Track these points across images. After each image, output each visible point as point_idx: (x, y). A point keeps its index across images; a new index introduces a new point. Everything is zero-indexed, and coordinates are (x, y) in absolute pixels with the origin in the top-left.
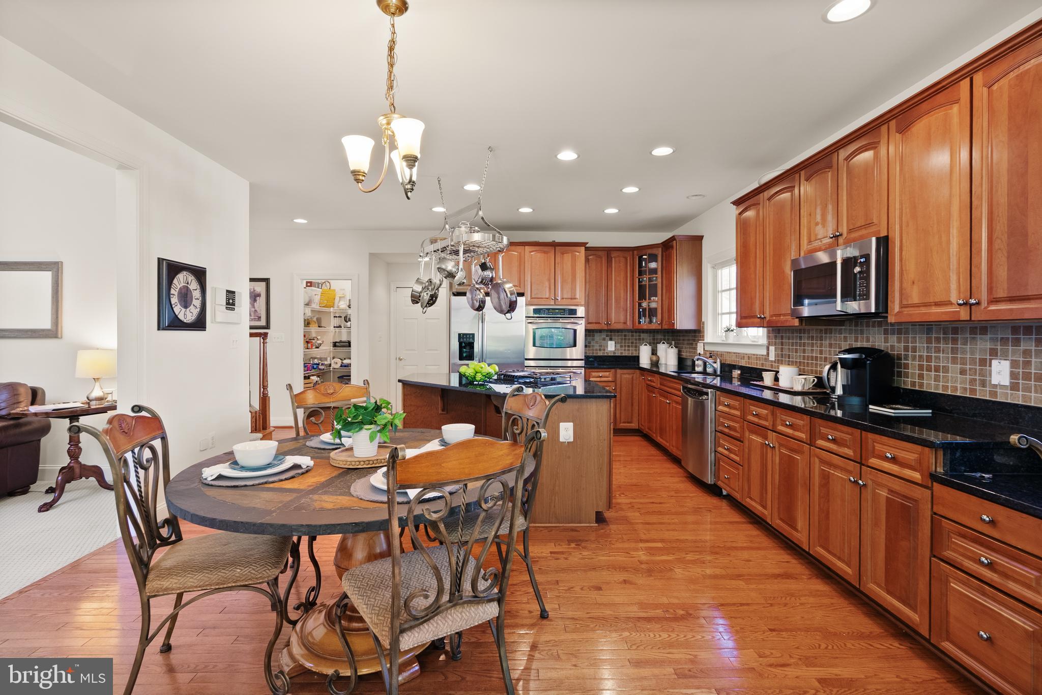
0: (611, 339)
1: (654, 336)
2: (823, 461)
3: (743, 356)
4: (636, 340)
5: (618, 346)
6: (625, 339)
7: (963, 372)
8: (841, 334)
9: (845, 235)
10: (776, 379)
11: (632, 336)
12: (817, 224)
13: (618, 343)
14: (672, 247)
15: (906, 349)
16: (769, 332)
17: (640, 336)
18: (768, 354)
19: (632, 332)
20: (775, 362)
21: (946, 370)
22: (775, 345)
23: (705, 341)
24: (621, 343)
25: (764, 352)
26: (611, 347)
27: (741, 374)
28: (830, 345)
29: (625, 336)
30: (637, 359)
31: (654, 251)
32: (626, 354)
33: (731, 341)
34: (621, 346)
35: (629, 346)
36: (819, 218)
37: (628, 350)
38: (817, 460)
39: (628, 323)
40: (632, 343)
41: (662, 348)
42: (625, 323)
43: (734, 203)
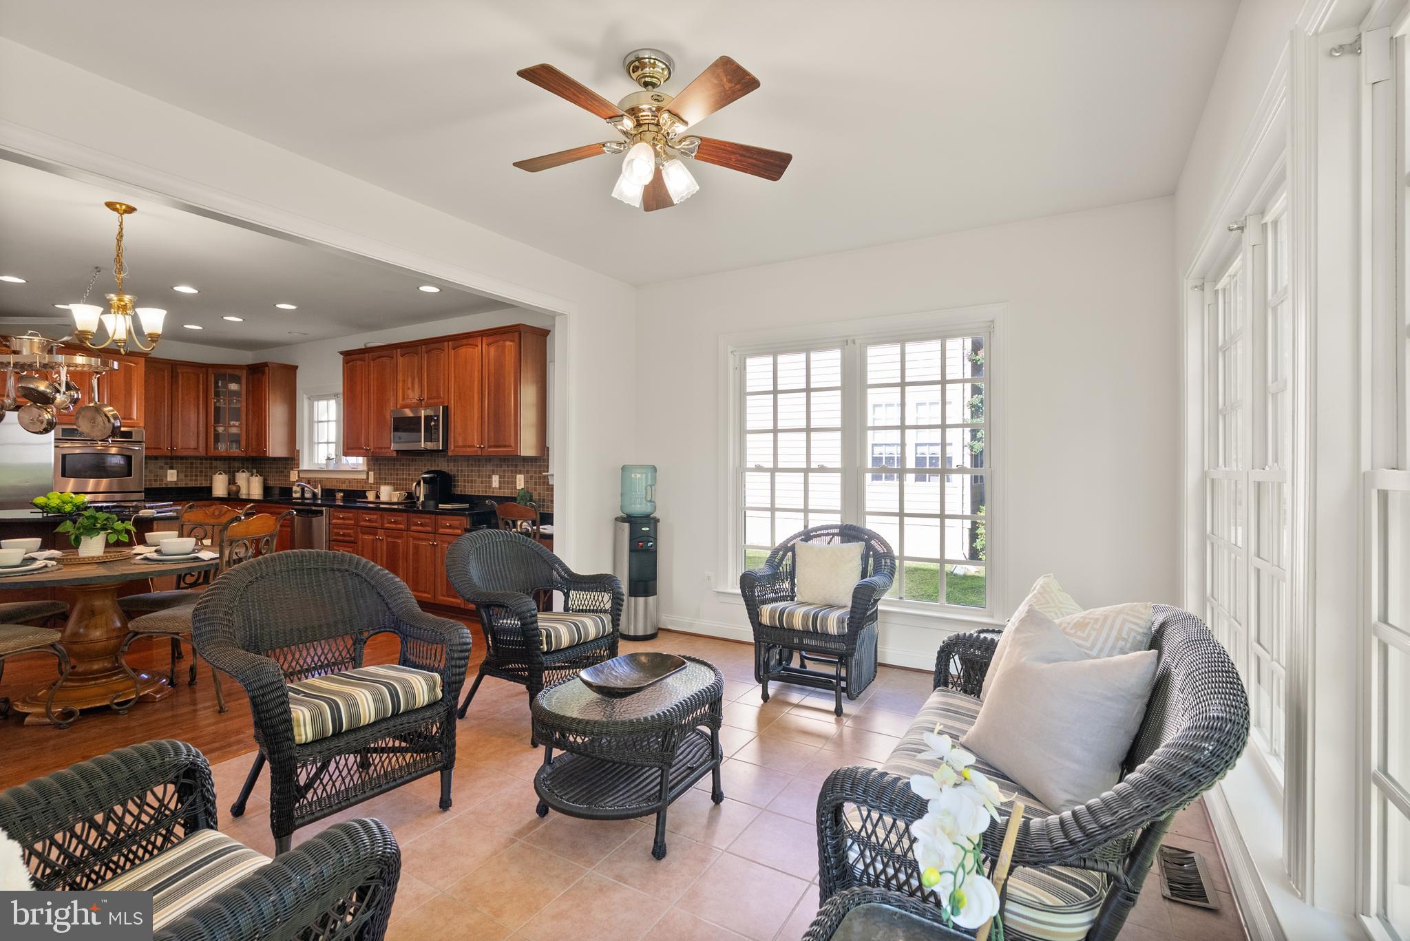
0: (171, 468)
1: (229, 464)
2: (414, 538)
3: (344, 481)
4: (206, 468)
5: (182, 476)
6: (192, 468)
7: (482, 483)
8: (423, 462)
9: (426, 400)
10: (378, 497)
11: (202, 463)
12: (409, 389)
13: (182, 472)
14: (264, 373)
15: (458, 471)
16: (368, 461)
17: (211, 463)
18: (368, 478)
19: (202, 459)
20: (374, 484)
21: (475, 481)
22: (374, 470)
23: (300, 469)
24: (186, 472)
25: (364, 477)
26: (172, 477)
27: (344, 497)
28: (417, 469)
29: (192, 463)
30: (209, 489)
31: (237, 372)
32: (192, 484)
33: (331, 468)
34: (186, 476)
35: (196, 476)
36: (410, 385)
37: (196, 480)
38: (411, 539)
39: (201, 449)
40: (201, 472)
41: (242, 478)
42: (197, 449)
43: (341, 353)
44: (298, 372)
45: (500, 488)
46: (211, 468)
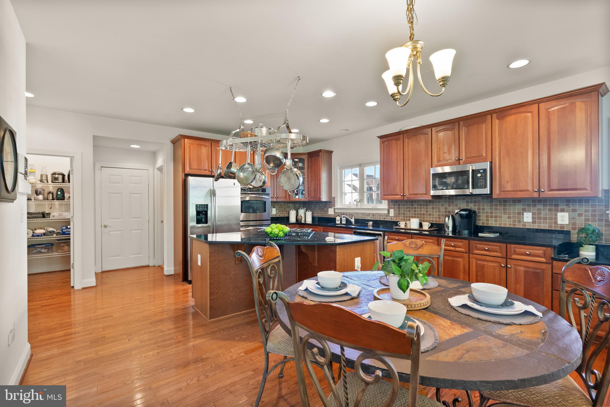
0: (274, 207)
1: (296, 205)
2: (477, 259)
3: (369, 215)
4: (286, 207)
5: (278, 211)
6: (281, 207)
7: (509, 218)
8: (440, 203)
9: (464, 160)
10: (408, 225)
11: (285, 205)
12: (445, 153)
13: (278, 209)
14: (318, 156)
15: (479, 209)
16: (388, 203)
17: (288, 205)
18: (389, 213)
19: (284, 203)
21: (501, 217)
22: (394, 208)
23: (336, 207)
24: (279, 209)
25: (386, 212)
26: (274, 212)
28: (433, 208)
29: (281, 205)
30: (288, 218)
31: (303, 157)
32: (281, 215)
33: (359, 207)
34: (279, 211)
35: (283, 211)
36: (446, 150)
37: (283, 213)
38: (474, 260)
39: (287, 197)
40: (284, 209)
41: (301, 212)
42: (285, 198)
43: (379, 137)
44: (333, 154)
45: (534, 222)
46: (288, 207)
